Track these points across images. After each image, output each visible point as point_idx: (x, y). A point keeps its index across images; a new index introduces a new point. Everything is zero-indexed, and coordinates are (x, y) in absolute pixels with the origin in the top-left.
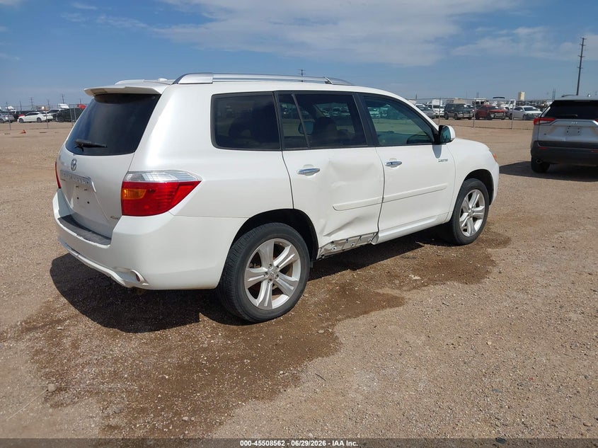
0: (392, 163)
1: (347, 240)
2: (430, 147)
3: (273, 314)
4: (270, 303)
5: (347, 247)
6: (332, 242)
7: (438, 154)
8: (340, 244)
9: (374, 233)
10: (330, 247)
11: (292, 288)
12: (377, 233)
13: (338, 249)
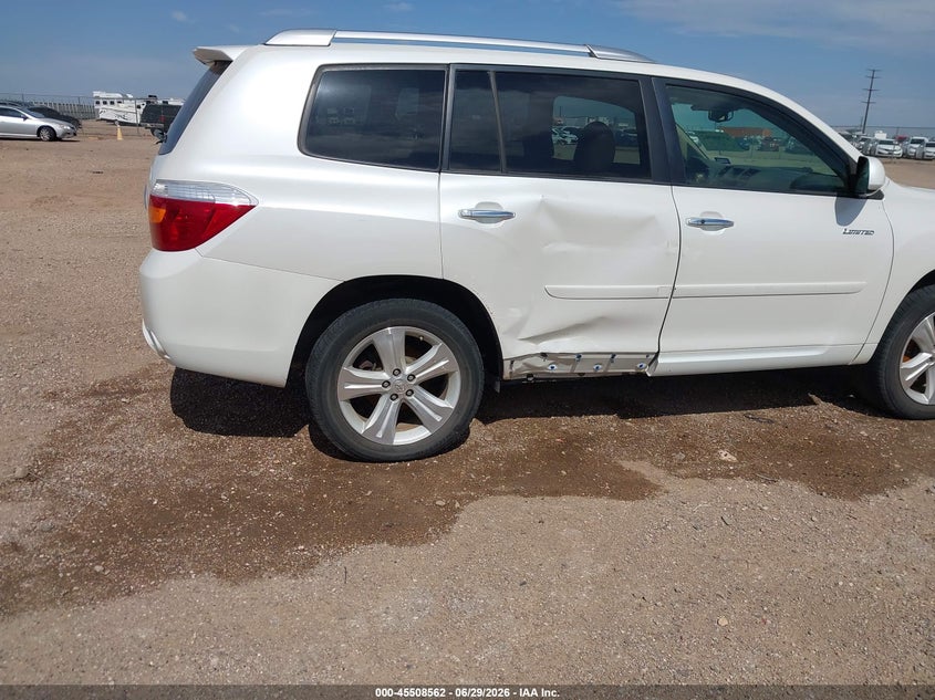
0: (703, 221)
1: (579, 356)
2: (829, 202)
3: (395, 455)
4: (389, 434)
5: (586, 369)
6: (544, 355)
7: (844, 217)
8: (567, 362)
9: (648, 354)
10: (540, 363)
11: (438, 419)
12: (657, 354)
13: (560, 370)
